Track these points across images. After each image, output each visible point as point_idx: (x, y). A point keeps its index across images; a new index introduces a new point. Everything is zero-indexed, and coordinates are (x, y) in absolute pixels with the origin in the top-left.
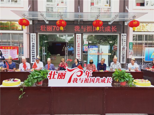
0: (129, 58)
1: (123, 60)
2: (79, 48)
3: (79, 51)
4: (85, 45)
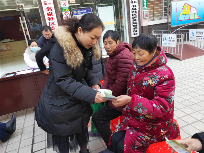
0: (144, 25)
1: (135, 30)
2: (52, 17)
3: (53, 26)
4: (64, 9)
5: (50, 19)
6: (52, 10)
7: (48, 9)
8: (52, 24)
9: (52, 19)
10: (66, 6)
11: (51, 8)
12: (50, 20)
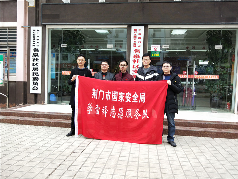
2: (138, 60)
3: (136, 69)
4: (154, 54)
5: (135, 61)
6: (139, 52)
7: (136, 51)
8: (136, 67)
9: (137, 62)
10: (156, 50)
11: (139, 50)
12: (134, 63)
